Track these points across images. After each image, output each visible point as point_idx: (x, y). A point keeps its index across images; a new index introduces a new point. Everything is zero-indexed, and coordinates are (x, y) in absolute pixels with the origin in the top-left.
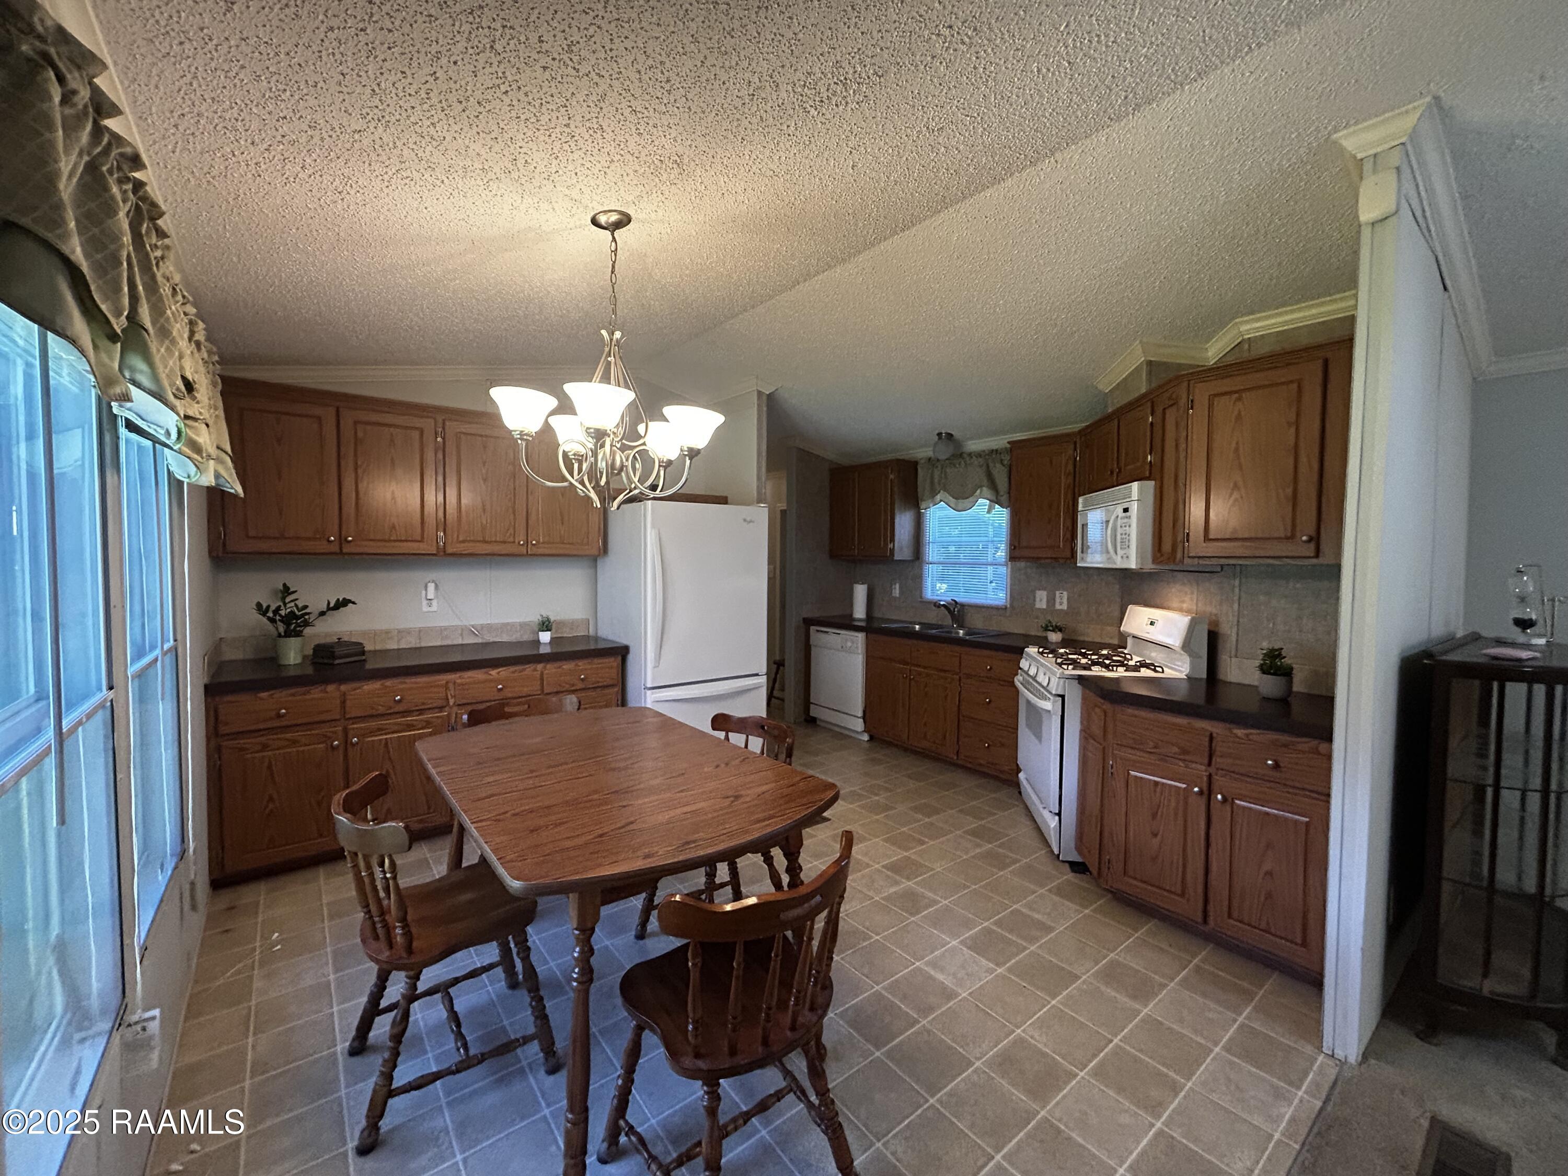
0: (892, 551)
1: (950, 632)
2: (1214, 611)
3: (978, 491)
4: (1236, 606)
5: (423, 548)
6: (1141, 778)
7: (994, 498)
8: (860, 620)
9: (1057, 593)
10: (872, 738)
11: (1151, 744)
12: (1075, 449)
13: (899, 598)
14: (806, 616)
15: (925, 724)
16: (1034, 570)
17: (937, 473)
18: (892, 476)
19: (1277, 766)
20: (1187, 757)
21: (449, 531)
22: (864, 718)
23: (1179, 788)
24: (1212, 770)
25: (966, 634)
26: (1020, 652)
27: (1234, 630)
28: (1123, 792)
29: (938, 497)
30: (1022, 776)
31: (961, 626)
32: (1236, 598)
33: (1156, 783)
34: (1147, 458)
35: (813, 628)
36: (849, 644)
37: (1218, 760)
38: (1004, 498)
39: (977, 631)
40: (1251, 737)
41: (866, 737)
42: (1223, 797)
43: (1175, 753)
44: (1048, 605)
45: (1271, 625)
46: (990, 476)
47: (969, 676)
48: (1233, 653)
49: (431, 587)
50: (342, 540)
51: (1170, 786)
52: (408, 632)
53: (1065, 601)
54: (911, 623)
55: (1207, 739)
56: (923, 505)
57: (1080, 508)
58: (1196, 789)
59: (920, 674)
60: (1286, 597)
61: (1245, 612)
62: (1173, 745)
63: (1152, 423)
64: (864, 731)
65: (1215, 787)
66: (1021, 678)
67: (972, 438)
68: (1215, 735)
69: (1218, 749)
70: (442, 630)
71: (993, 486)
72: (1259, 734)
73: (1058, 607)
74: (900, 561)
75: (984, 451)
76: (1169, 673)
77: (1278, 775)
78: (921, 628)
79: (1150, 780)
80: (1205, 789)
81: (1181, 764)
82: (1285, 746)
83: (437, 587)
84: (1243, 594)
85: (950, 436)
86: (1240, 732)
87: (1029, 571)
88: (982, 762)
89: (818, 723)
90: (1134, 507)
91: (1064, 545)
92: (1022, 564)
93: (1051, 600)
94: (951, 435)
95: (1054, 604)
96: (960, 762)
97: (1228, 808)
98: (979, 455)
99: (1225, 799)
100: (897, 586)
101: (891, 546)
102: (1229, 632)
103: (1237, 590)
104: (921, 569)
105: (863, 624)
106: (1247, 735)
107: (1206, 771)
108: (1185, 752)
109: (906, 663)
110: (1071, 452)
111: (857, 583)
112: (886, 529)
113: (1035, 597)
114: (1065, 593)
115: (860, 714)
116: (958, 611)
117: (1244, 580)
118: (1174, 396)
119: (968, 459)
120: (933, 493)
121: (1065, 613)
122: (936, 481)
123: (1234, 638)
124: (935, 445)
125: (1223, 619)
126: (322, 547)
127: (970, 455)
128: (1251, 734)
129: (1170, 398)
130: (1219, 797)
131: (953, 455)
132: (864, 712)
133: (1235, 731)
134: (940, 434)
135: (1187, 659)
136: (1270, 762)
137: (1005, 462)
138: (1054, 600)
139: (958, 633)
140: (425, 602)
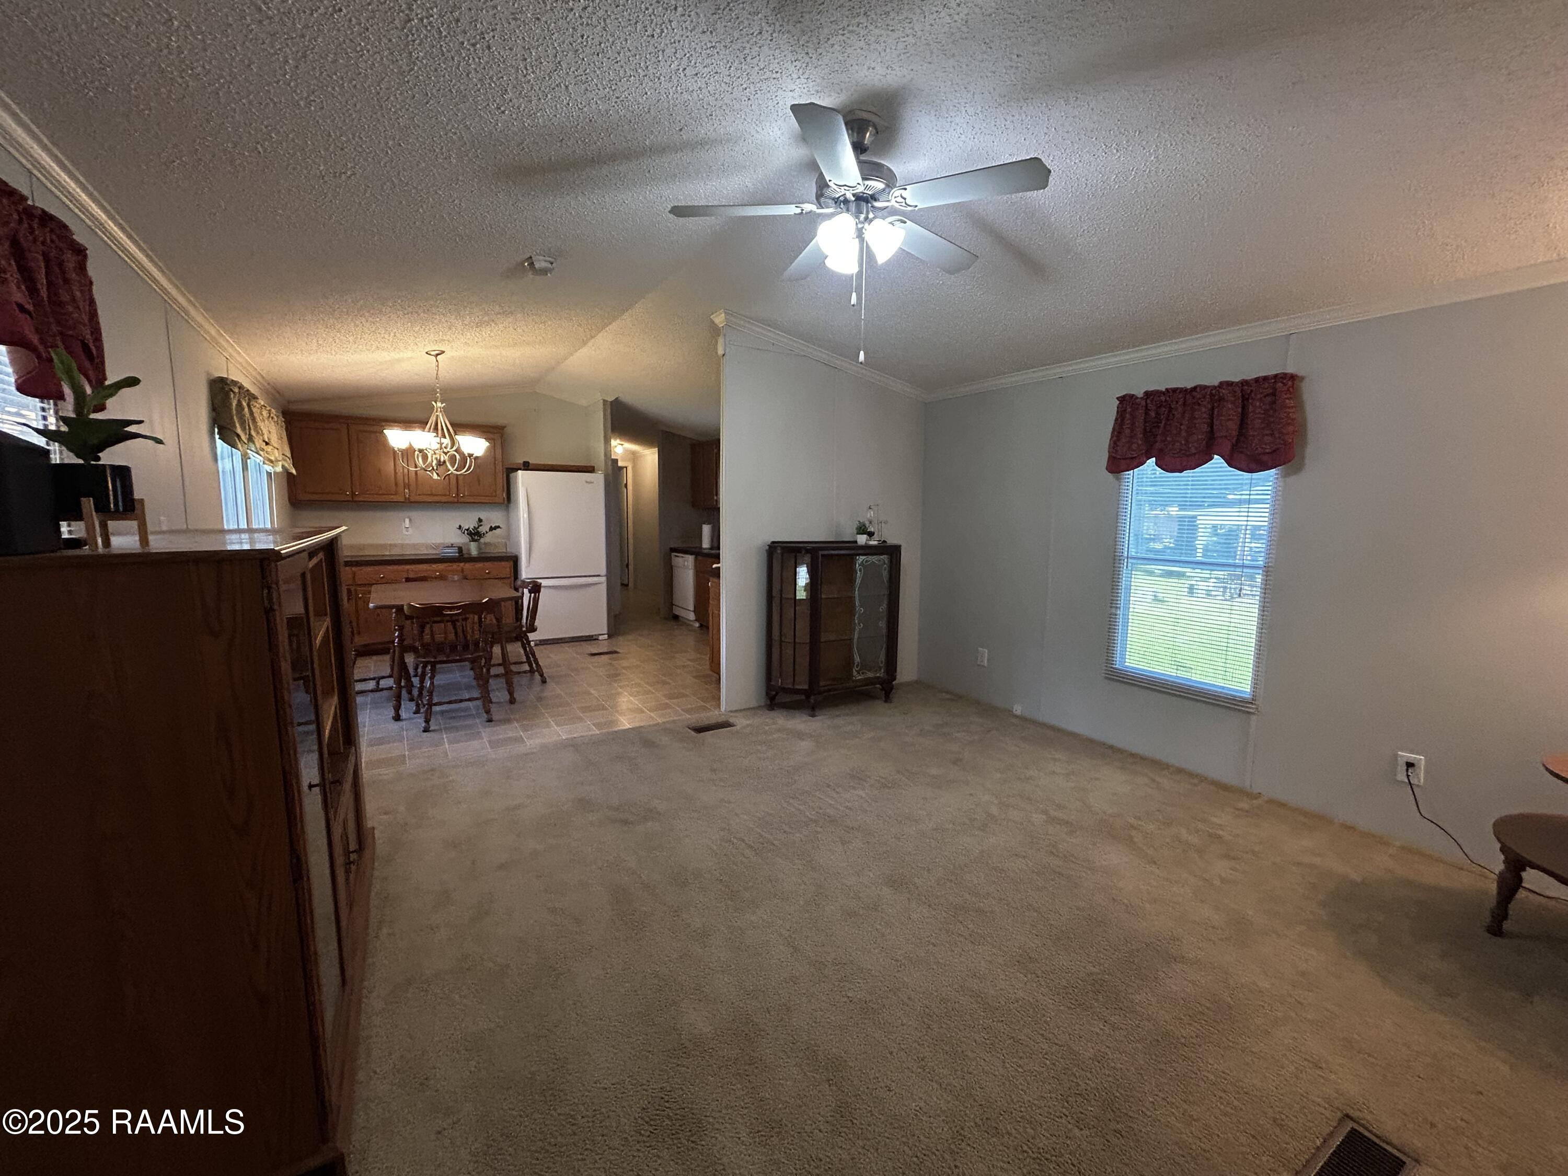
5: (395, 498)
14: (672, 546)
21: (411, 489)
22: (694, 610)
36: (688, 563)
49: (407, 521)
50: (353, 494)
52: (395, 545)
64: (696, 620)
70: (414, 545)
83: (410, 520)
115: (692, 608)
126: (342, 498)
132: (694, 606)
140: (404, 530)
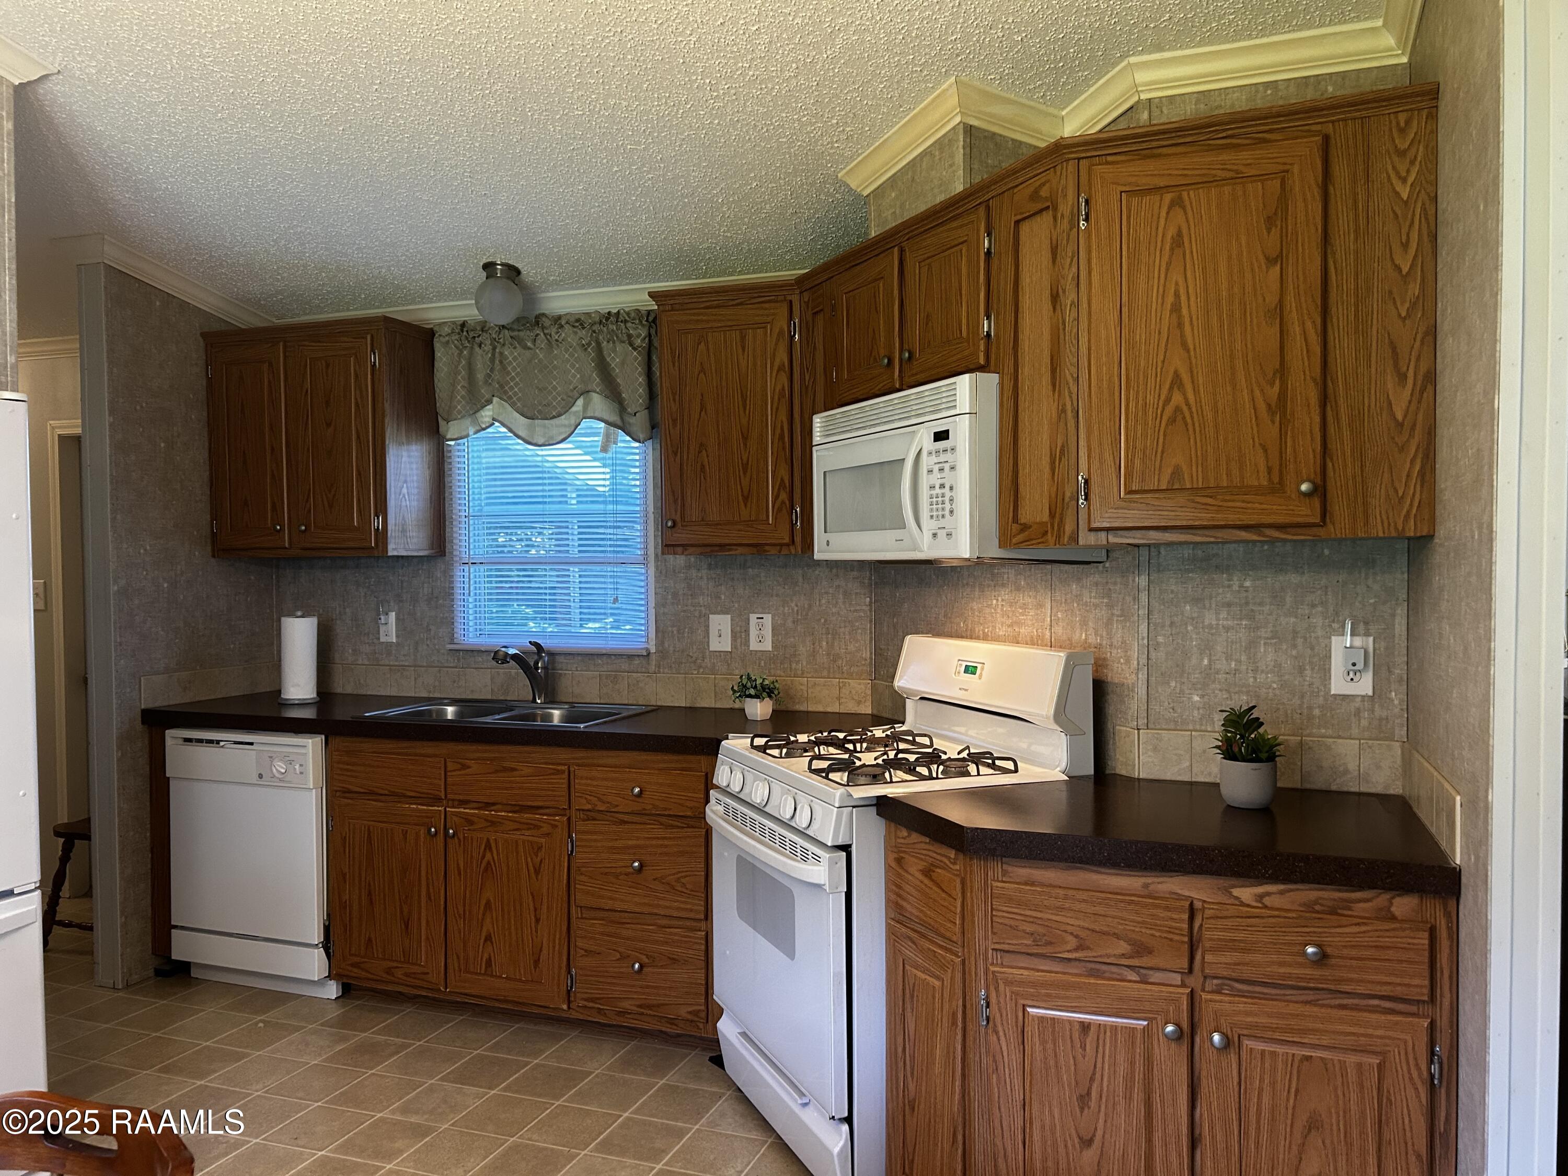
0: (382, 536)
1: (533, 717)
2: (1093, 640)
3: (580, 402)
4: (1143, 627)
6: (1053, 1019)
7: (614, 418)
8: (303, 704)
9: (753, 617)
10: (347, 990)
11: (1072, 942)
12: (791, 318)
13: (398, 644)
14: (150, 705)
15: (488, 938)
16: (704, 572)
17: (481, 359)
18: (375, 358)
19: (1323, 958)
20: (1145, 961)
22: (327, 945)
23: (1133, 1029)
24: (1195, 981)
25: (567, 719)
26: (711, 748)
27: (1142, 676)
28: (1016, 1057)
29: (487, 413)
30: (726, 1027)
31: (552, 701)
32: (1143, 612)
33: (1085, 1027)
34: (978, 325)
35: (173, 737)
36: (280, 767)
37: (1209, 958)
38: (640, 421)
39: (594, 709)
40: (1267, 901)
41: (332, 990)
42: (1224, 1035)
43: (1123, 956)
44: (734, 646)
45: (1206, 662)
46: (603, 367)
47: (590, 815)
48: (1143, 721)
51: (1114, 1028)
53: (768, 633)
54: (430, 700)
55: (1186, 916)
56: (452, 429)
57: (817, 439)
58: (1170, 1028)
59: (469, 821)
60: (1229, 605)
61: (1160, 639)
62: (1118, 937)
63: (988, 253)
64: (329, 977)
65: (1206, 1016)
66: (720, 808)
67: (559, 284)
68: (1198, 905)
69: (1207, 934)
71: (614, 393)
72: (1281, 893)
73: (754, 646)
74: (398, 557)
75: (588, 314)
76: (1029, 773)
77: (1326, 972)
78: (458, 714)
79: (1070, 1022)
80: (1185, 1025)
81: (1133, 976)
82: (1333, 912)
84: (1155, 604)
85: (513, 272)
86: (1246, 893)
87: (694, 573)
88: (626, 1005)
89: (194, 973)
90: (962, 431)
91: (775, 518)
92: (679, 560)
93: (740, 634)
94: (518, 272)
95: (747, 642)
96: (574, 1015)
97: (1233, 1058)
98: (578, 321)
99: (1228, 1043)
100: (393, 615)
101: (378, 523)
102: (1130, 679)
103: (1144, 597)
104: (448, 576)
105: (308, 714)
106: (1260, 897)
107: (1183, 985)
108: (1141, 949)
109: (436, 800)
110: (782, 323)
111: (292, 614)
112: (364, 487)
113: (707, 627)
114: (768, 618)
115: (315, 935)
116: (545, 668)
117: (1154, 576)
118: (1044, 192)
119: (553, 331)
120: (476, 404)
121: (769, 658)
122: (480, 376)
123: (1142, 691)
124: (482, 287)
125: (1115, 655)
127: (557, 320)
128: (1268, 894)
129: (1035, 196)
130: (1216, 1037)
131: (518, 320)
132: (327, 930)
133: (1236, 892)
134: (489, 267)
135: (1061, 741)
136: (1310, 950)
137: (638, 342)
138: (747, 632)
139: (549, 717)
